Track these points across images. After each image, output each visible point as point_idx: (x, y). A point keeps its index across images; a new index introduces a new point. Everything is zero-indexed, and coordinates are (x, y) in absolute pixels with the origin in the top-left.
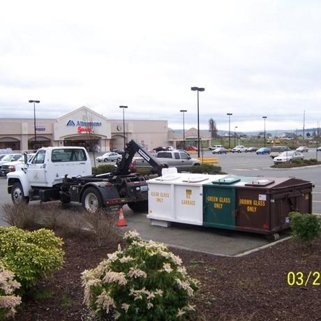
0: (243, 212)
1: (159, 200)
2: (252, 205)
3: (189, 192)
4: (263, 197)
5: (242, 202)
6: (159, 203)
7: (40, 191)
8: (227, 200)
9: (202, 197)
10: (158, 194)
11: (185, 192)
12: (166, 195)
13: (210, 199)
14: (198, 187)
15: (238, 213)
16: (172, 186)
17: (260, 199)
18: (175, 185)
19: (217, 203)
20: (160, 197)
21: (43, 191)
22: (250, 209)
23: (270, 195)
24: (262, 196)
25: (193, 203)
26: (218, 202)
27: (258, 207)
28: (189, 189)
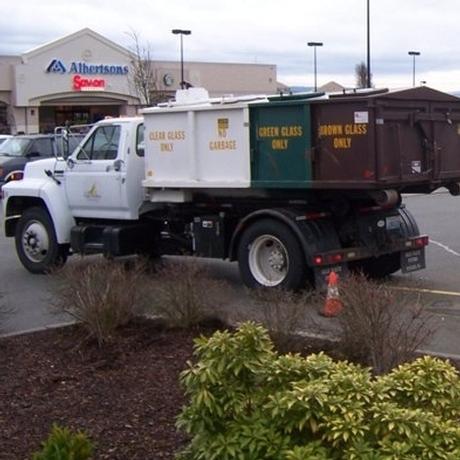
0: (325, 150)
1: (165, 147)
2: (344, 135)
3: (223, 123)
4: (362, 117)
5: (325, 130)
6: (165, 152)
7: (107, 230)
8: (295, 131)
9: (247, 129)
10: (162, 136)
11: (217, 125)
12: (180, 136)
13: (264, 132)
14: (241, 109)
15: (317, 154)
16: (191, 114)
17: (357, 120)
18: (197, 112)
19: (276, 138)
20: (167, 141)
21: (116, 230)
22: (339, 143)
23: (374, 109)
24: (359, 114)
25: (231, 145)
26: (280, 137)
27: (354, 137)
28: (222, 116)
